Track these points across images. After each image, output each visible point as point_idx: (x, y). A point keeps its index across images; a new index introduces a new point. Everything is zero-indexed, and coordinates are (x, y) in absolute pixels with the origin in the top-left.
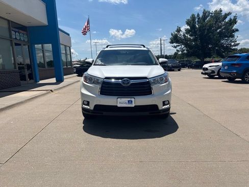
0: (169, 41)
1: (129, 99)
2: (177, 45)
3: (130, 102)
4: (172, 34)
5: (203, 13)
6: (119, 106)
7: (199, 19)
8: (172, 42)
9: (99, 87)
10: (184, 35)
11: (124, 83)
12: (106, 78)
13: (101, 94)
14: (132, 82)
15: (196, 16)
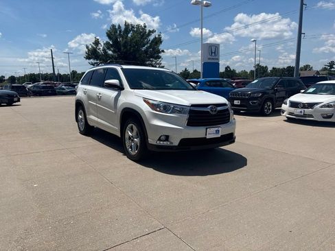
0: (85, 55)
1: (217, 129)
2: (95, 61)
3: (217, 132)
4: (87, 47)
5: (125, 25)
6: (208, 137)
7: (120, 31)
8: (88, 58)
9: (186, 116)
10: (104, 50)
11: (212, 110)
12: (193, 106)
13: (187, 125)
14: (219, 108)
15: (117, 27)
